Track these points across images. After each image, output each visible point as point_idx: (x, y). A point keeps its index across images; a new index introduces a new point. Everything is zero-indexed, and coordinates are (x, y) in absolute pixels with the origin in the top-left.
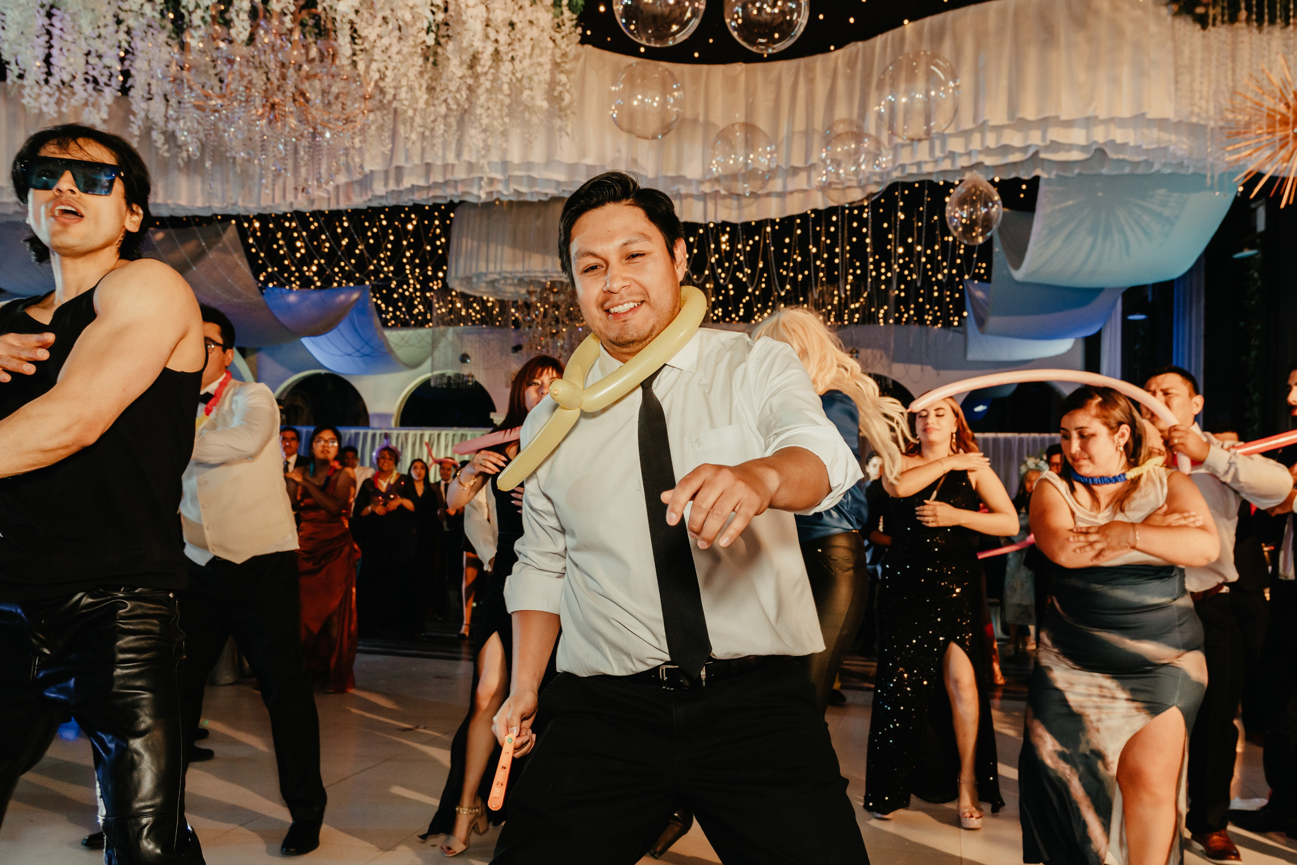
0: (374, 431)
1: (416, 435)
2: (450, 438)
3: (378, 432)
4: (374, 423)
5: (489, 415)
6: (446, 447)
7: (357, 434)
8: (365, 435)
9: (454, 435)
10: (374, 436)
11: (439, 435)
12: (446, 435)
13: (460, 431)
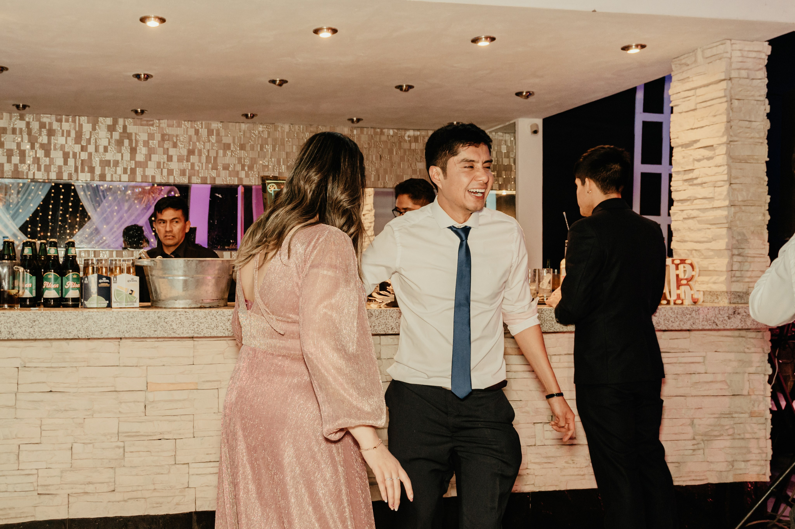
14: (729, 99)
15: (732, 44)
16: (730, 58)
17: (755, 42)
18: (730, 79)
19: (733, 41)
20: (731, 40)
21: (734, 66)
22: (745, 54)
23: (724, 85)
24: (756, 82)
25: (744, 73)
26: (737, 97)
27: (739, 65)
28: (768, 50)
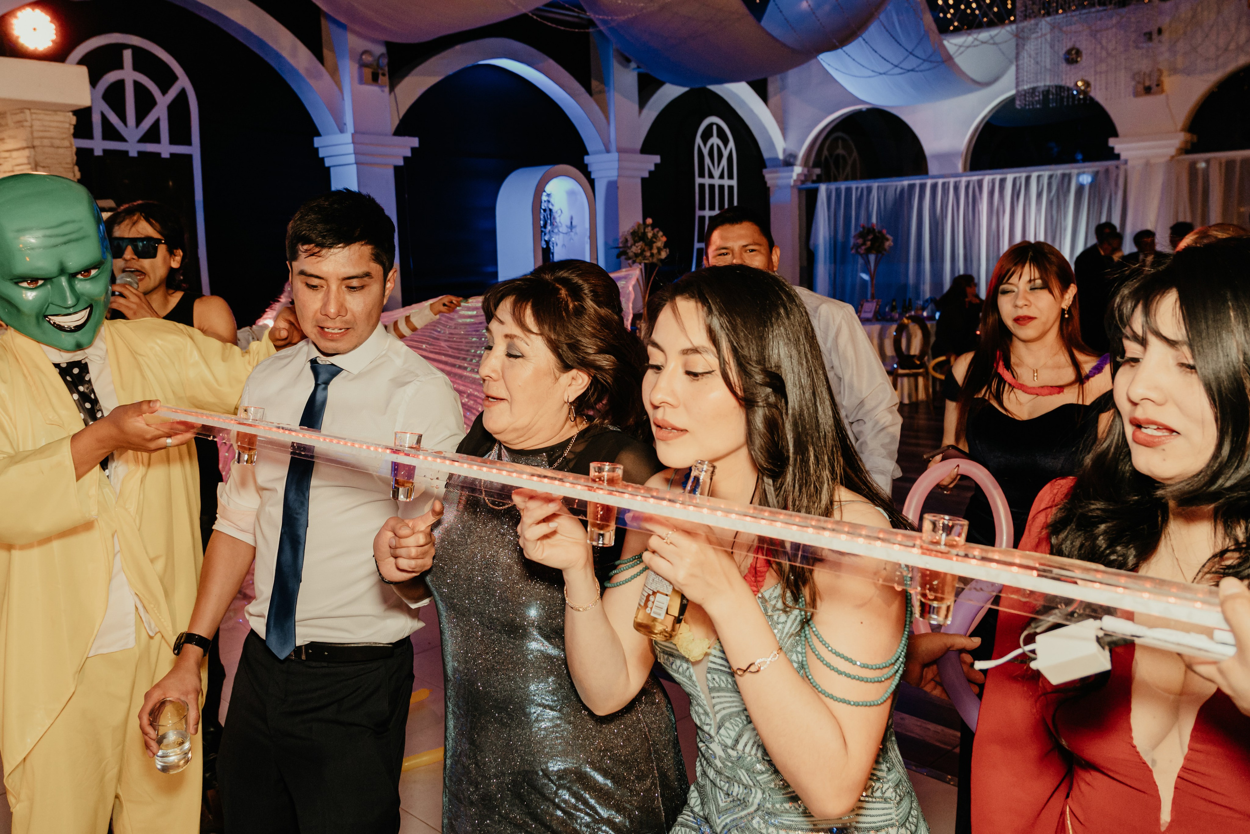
0: (934, 181)
1: (993, 181)
2: (1045, 181)
3: (940, 181)
4: (933, 168)
5: (1107, 142)
6: (1039, 195)
7: (912, 187)
8: (923, 187)
9: (1050, 177)
10: (934, 187)
11: (1028, 179)
12: (1039, 177)
13: (1059, 170)
14: (33, 165)
15: (31, 113)
16: (31, 127)
17: (59, 113)
18: (34, 147)
19: (32, 111)
20: (30, 109)
21: (36, 134)
22: (46, 123)
23: (26, 153)
24: (61, 151)
25: (46, 142)
26: (42, 164)
27: (41, 134)
28: (74, 120)
